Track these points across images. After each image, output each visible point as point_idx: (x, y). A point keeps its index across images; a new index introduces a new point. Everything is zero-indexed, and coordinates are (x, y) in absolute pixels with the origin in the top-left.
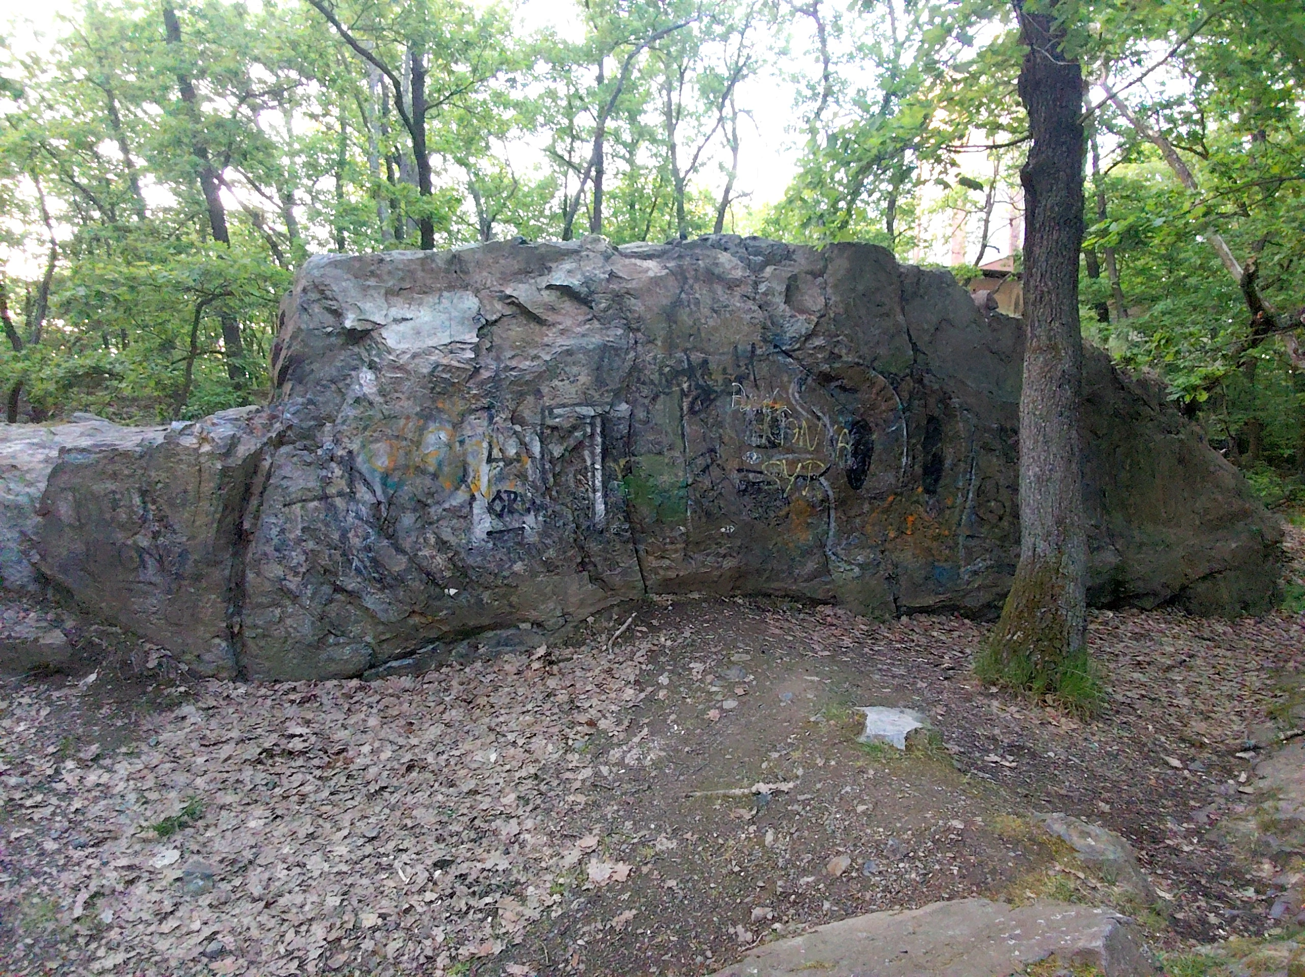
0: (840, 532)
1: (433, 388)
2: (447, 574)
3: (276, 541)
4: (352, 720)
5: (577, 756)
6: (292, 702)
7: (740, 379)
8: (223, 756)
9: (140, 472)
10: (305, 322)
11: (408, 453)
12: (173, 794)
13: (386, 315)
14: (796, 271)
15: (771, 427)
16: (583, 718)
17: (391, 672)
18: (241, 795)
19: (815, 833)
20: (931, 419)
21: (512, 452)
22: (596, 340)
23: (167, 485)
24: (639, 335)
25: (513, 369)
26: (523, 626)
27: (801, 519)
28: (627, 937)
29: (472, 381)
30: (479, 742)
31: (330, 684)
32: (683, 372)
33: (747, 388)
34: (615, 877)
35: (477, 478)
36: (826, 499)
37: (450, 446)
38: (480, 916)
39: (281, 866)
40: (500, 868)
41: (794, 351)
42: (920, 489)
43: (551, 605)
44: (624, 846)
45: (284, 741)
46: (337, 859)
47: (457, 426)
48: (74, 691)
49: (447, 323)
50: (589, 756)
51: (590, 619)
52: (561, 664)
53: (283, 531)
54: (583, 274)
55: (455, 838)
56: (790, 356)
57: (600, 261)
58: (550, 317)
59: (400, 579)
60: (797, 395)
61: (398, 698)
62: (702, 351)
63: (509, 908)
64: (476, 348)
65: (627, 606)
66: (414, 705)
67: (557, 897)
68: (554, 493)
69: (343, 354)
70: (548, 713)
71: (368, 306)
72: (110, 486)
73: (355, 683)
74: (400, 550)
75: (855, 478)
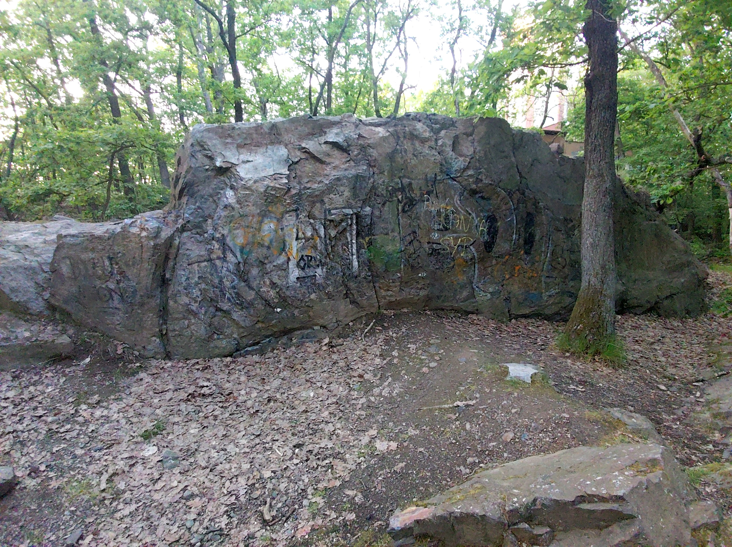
0: (480, 276)
1: (267, 199)
2: (276, 300)
3: (184, 284)
4: (232, 378)
5: (356, 393)
6: (198, 369)
7: (428, 193)
8: (168, 398)
9: (108, 247)
10: (194, 163)
11: (254, 235)
12: (145, 419)
13: (238, 159)
14: (458, 133)
15: (445, 219)
16: (356, 374)
17: (248, 353)
18: (183, 417)
19: (492, 423)
20: (529, 214)
21: (309, 234)
22: (353, 172)
23: (124, 254)
24: (375, 169)
25: (309, 188)
26: (316, 328)
27: (460, 269)
28: (403, 475)
29: (286, 196)
30: (302, 387)
31: (216, 360)
32: (399, 190)
33: (432, 198)
34: (390, 448)
35: (291, 248)
36: (473, 258)
37: (276, 231)
38: (324, 469)
39: (213, 451)
40: (329, 447)
41: (457, 177)
42: (522, 252)
43: (330, 316)
44: (391, 434)
45: (198, 390)
46: (242, 446)
47: (279, 220)
48: (78, 368)
49: (271, 163)
50: (363, 392)
51: (351, 324)
52: (338, 347)
53: (188, 279)
54: (344, 135)
55: (301, 434)
56: (455, 180)
57: (353, 127)
58: (328, 160)
59: (251, 304)
60: (458, 202)
61: (254, 366)
62: (409, 178)
63: (339, 465)
64: (288, 177)
65: (370, 317)
66: (263, 370)
67: (362, 459)
68: (331, 256)
69: (215, 181)
70: (336, 372)
71: (228, 154)
72: (91, 255)
73: (229, 359)
74: (251, 288)
75: (489, 246)
